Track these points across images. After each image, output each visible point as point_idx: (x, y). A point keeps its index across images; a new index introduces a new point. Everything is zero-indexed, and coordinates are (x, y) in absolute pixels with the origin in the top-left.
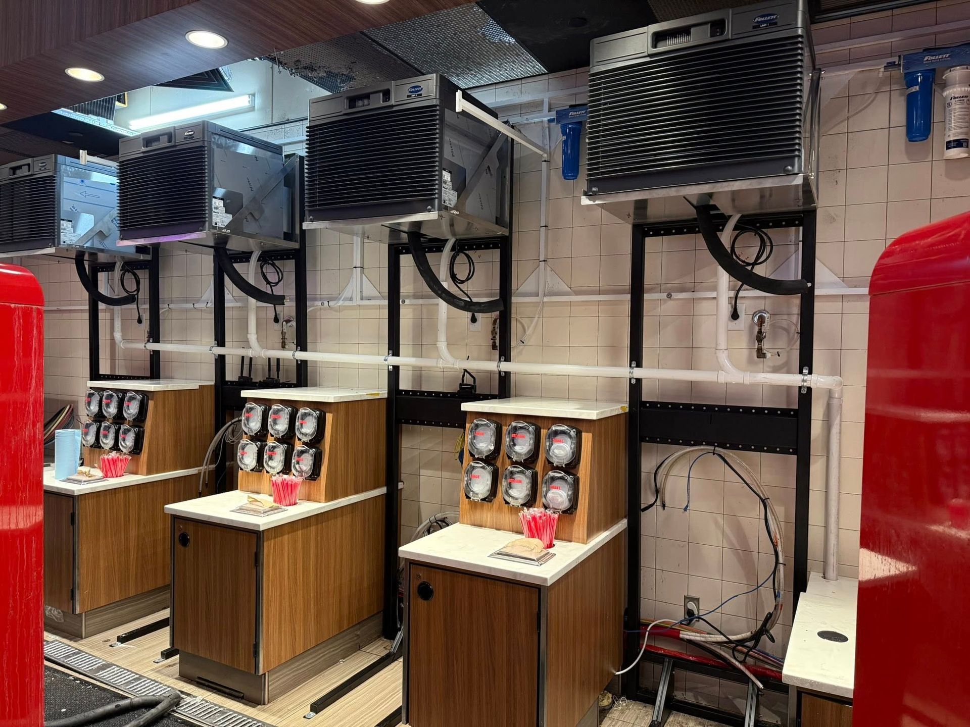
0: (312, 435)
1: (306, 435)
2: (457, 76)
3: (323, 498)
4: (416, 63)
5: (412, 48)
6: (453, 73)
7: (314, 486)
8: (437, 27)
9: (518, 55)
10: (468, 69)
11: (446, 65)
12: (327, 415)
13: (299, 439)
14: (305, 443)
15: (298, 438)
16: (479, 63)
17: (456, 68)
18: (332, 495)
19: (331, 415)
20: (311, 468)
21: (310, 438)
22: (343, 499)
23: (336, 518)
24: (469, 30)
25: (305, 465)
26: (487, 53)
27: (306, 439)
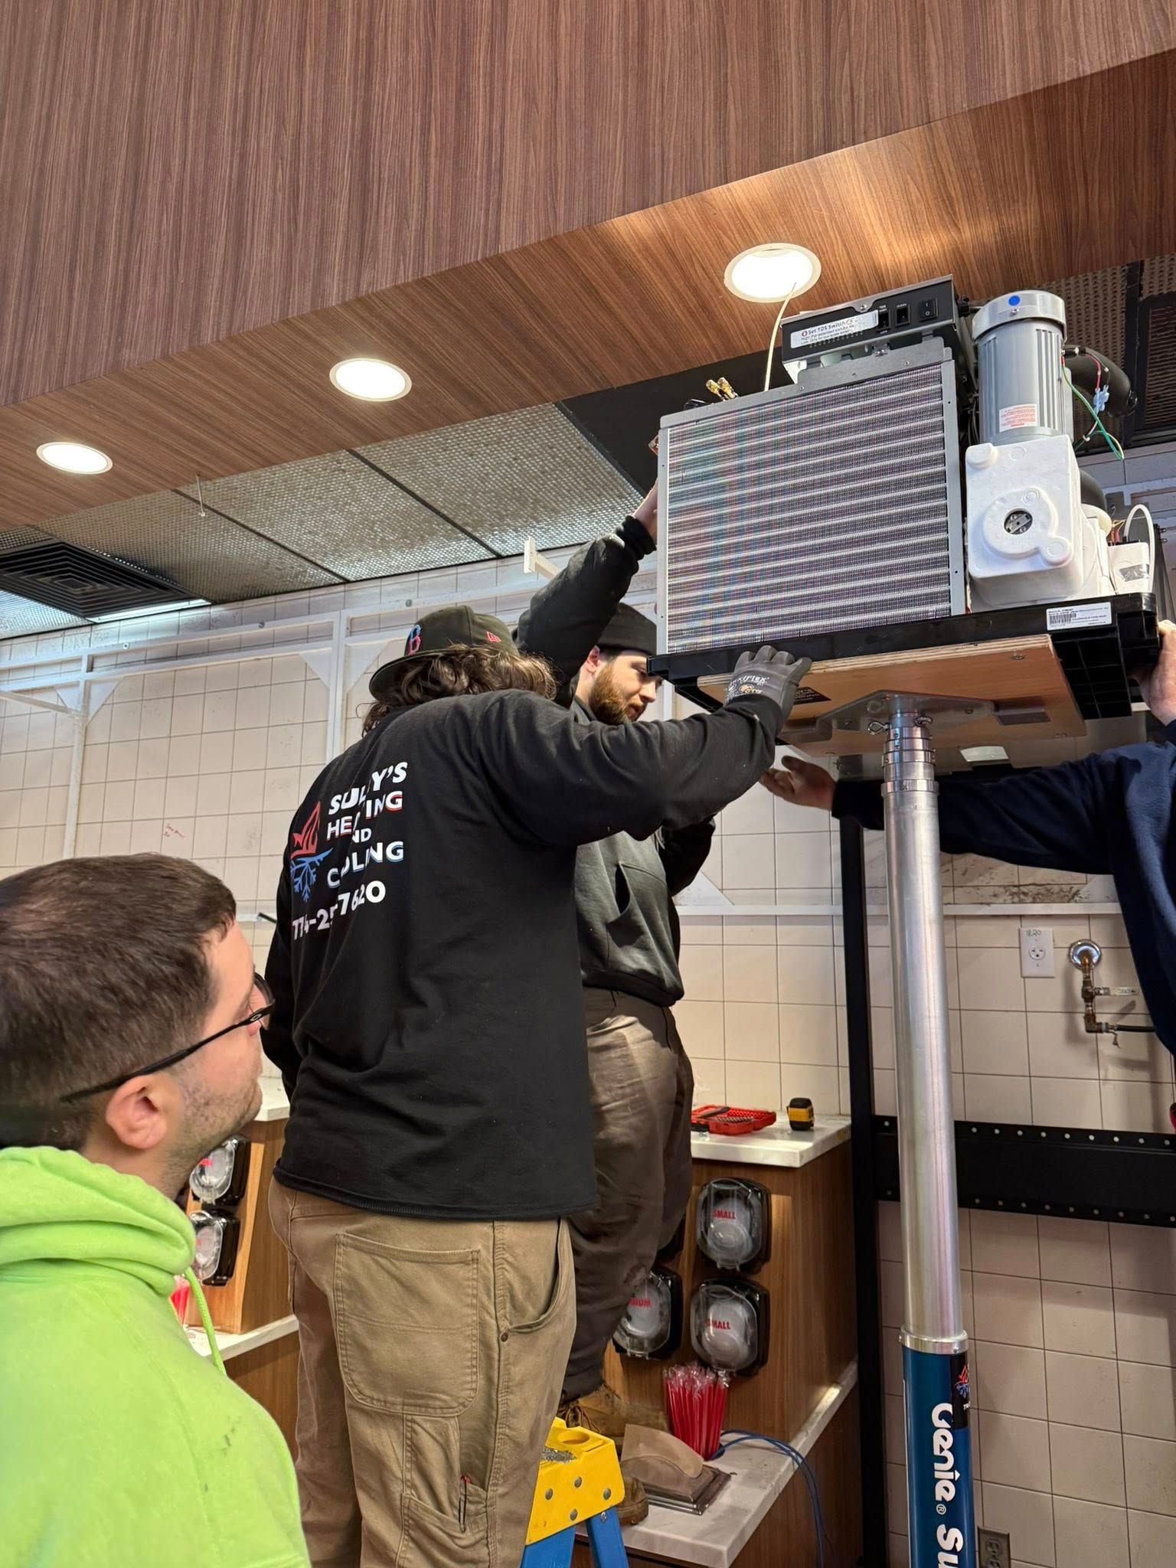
0: (222, 1188)
1: (207, 1188)
2: (516, 530)
3: (238, 1322)
4: (444, 507)
5: (439, 482)
6: (508, 525)
7: (221, 1297)
8: (486, 445)
9: (621, 497)
10: (535, 519)
11: (498, 513)
12: (254, 1146)
13: (196, 1198)
14: (206, 1207)
15: (194, 1195)
16: (554, 510)
17: (515, 516)
18: (254, 1317)
19: (261, 1147)
20: (215, 1261)
21: (218, 1196)
22: (278, 1323)
23: (261, 1365)
24: (542, 453)
25: (205, 1254)
26: (568, 491)
27: (210, 1198)
